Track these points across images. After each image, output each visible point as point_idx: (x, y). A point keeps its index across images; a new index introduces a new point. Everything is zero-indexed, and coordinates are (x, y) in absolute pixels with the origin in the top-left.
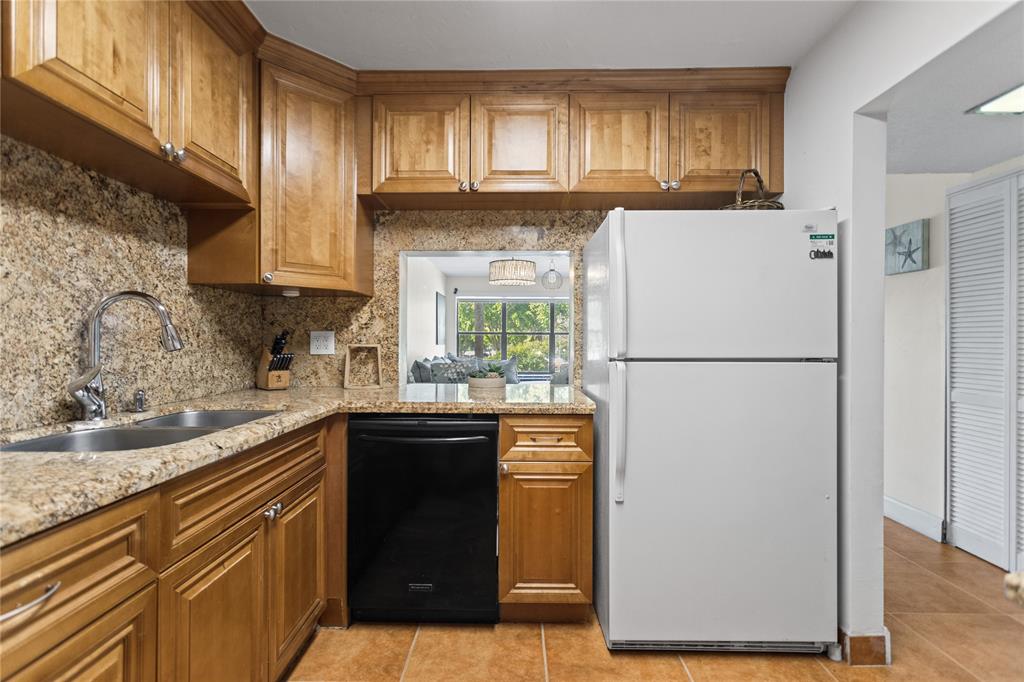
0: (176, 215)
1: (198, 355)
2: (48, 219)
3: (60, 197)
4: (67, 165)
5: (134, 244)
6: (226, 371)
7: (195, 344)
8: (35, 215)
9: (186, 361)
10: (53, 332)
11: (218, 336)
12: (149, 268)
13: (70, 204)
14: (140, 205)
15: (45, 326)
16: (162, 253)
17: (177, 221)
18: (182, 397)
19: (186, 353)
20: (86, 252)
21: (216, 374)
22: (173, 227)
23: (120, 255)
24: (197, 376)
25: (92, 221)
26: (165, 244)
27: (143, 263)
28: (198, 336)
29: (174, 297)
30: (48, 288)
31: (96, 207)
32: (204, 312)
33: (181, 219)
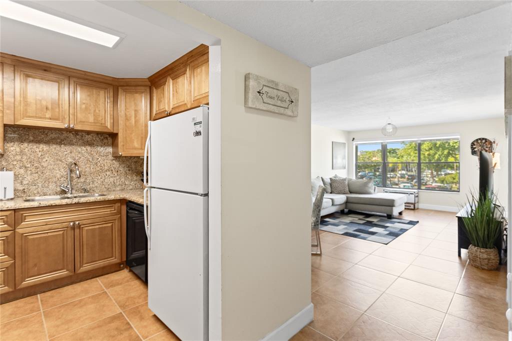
0: (107, 138)
1: (118, 177)
2: (59, 146)
3: (62, 140)
4: (64, 132)
5: (89, 148)
6: (132, 183)
7: (116, 174)
8: (54, 146)
9: (112, 179)
10: (60, 173)
11: (128, 172)
12: (95, 154)
13: (65, 142)
14: (91, 137)
15: (58, 171)
16: (101, 149)
17: (107, 139)
18: (110, 190)
19: (111, 177)
20: (71, 153)
21: (126, 183)
22: (105, 141)
23: (83, 152)
24: (118, 184)
25: (73, 144)
26: (102, 146)
27: (92, 153)
28: (117, 172)
29: (106, 161)
30: (59, 162)
31: (74, 141)
32: (120, 164)
33: (109, 138)
